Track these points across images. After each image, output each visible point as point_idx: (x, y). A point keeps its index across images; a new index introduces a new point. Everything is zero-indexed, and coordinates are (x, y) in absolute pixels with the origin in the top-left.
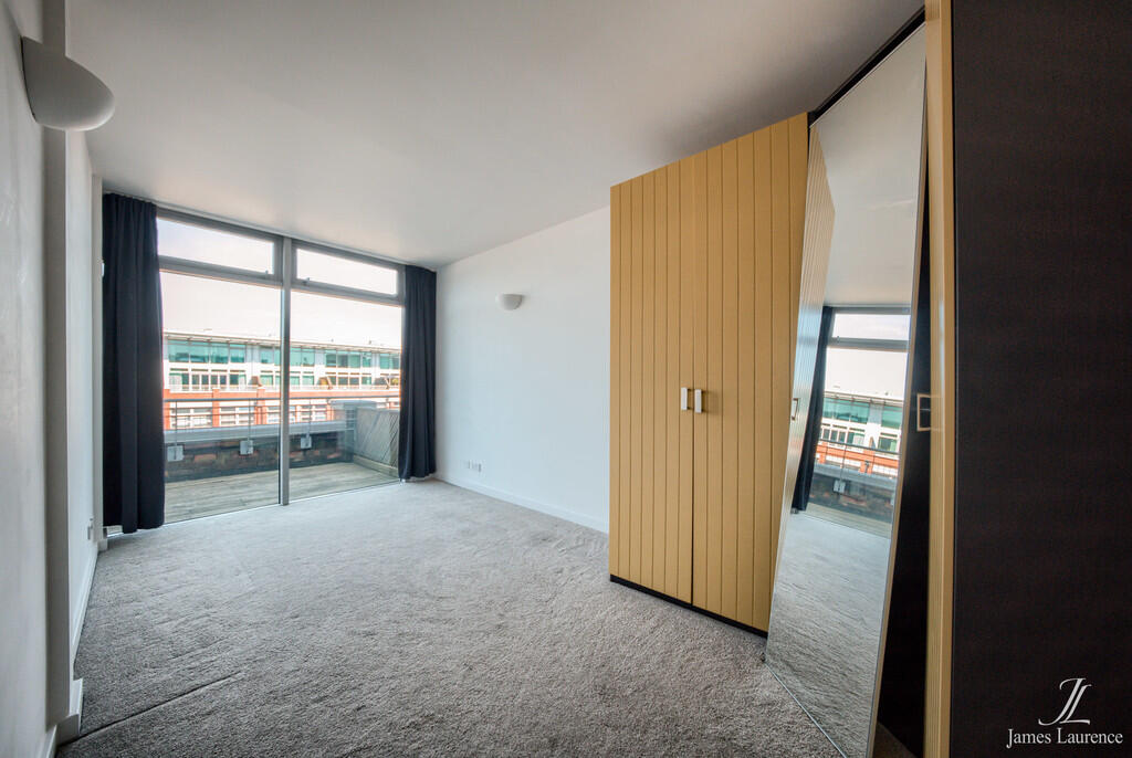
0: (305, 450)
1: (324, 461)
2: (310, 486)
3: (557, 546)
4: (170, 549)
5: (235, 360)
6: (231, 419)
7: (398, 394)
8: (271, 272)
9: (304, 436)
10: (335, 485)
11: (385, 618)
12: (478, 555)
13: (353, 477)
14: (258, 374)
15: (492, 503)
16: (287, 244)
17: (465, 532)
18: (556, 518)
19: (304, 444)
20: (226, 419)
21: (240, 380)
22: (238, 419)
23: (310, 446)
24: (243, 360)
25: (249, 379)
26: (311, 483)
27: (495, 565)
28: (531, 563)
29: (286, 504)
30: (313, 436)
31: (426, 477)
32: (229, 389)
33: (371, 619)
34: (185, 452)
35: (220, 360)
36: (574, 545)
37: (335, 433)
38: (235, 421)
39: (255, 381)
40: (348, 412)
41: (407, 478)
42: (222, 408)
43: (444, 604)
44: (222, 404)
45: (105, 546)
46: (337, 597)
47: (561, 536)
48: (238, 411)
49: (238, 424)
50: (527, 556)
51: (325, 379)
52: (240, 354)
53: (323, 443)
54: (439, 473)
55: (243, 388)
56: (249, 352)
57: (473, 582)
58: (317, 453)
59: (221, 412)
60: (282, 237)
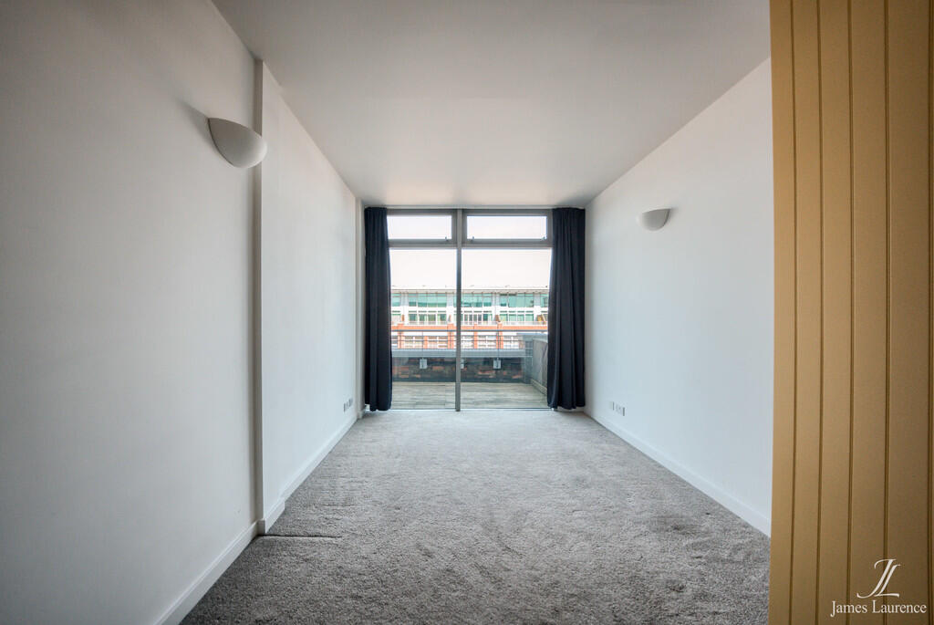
0: (497, 370)
1: (509, 380)
2: (490, 399)
3: (694, 547)
4: (383, 427)
5: (486, 305)
6: (484, 343)
7: (547, 329)
8: (450, 237)
9: (496, 359)
10: (507, 401)
11: (450, 544)
12: (576, 515)
13: (523, 397)
14: (498, 313)
15: (632, 454)
16: (460, 215)
17: (580, 481)
18: (713, 503)
19: (497, 365)
20: (481, 343)
21: (489, 317)
22: (487, 344)
23: (499, 367)
24: (490, 304)
25: (494, 316)
26: (491, 396)
27: (588, 537)
28: (638, 555)
29: (458, 410)
30: (501, 359)
31: (573, 410)
32: (483, 324)
33: (440, 539)
34: (428, 364)
35: (478, 305)
36: (725, 556)
37: (520, 359)
38: (486, 346)
39: (497, 319)
40: (527, 342)
41: (555, 407)
42: (480, 336)
43: (506, 558)
44: (479, 333)
45: (361, 416)
46: (433, 504)
47: (707, 533)
48: (487, 338)
49: (487, 347)
50: (638, 542)
51: (541, 316)
52: (488, 300)
53: (509, 366)
54: (586, 408)
55: (490, 324)
56: (494, 299)
57: (552, 546)
58: (505, 373)
59: (478, 338)
60: (456, 210)
